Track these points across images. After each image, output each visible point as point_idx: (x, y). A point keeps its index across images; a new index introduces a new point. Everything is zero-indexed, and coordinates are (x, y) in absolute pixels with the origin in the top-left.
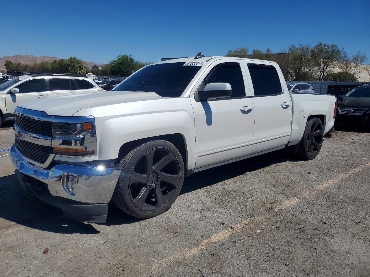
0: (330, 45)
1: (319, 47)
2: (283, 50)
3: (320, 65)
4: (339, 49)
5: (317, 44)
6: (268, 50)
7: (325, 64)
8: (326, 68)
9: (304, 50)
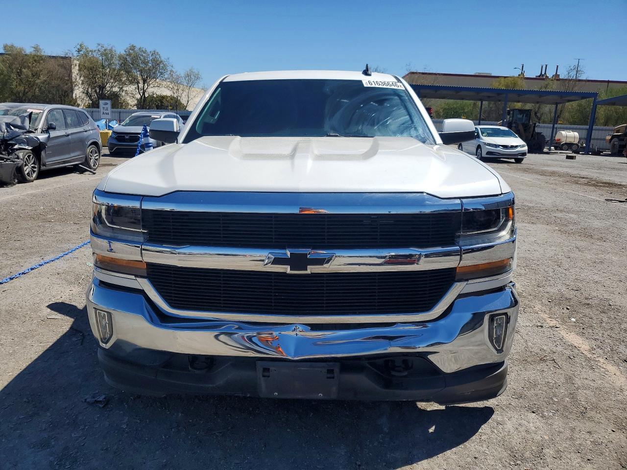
0: (148, 51)
1: (131, 51)
2: (67, 51)
3: (138, 83)
4: (163, 59)
5: (128, 46)
6: (37, 49)
7: (145, 81)
8: (147, 88)
9: (108, 55)
